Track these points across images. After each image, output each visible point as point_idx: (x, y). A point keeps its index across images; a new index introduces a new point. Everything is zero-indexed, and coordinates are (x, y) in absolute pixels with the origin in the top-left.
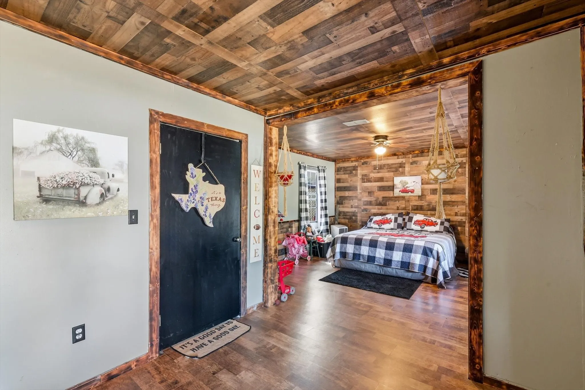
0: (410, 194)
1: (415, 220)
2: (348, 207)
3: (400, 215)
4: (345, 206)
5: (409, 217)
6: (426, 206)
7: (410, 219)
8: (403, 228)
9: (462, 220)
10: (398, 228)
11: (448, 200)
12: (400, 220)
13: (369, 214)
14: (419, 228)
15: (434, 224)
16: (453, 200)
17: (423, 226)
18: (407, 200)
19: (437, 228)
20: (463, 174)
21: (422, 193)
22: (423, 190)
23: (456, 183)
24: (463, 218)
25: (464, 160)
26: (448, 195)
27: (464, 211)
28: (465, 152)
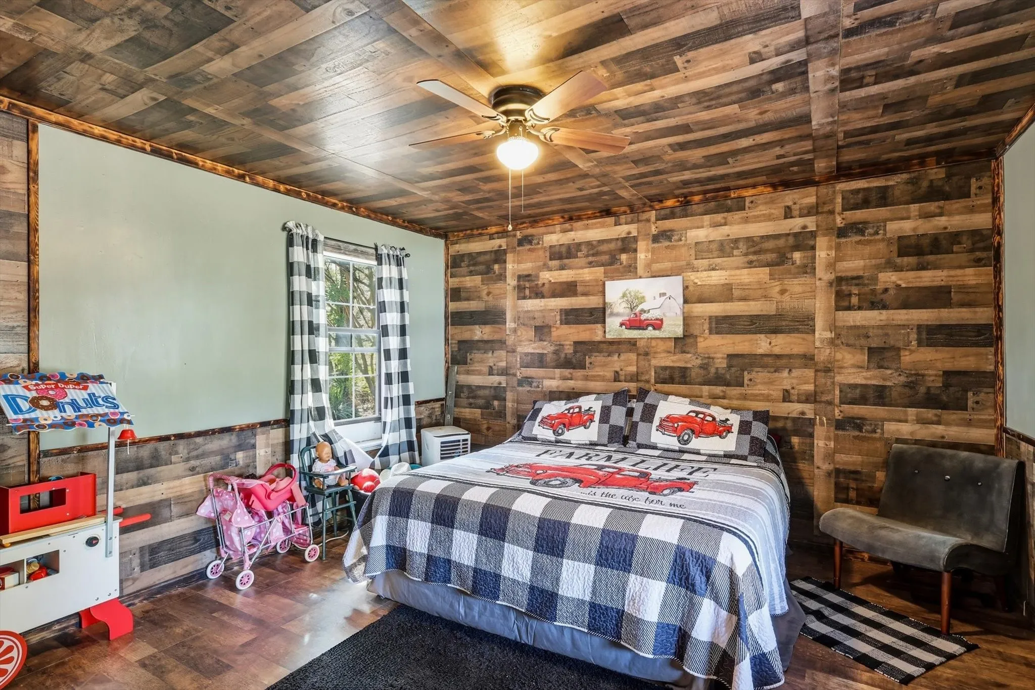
0: (650, 332)
1: (664, 416)
3: (621, 397)
4: (473, 371)
5: (646, 405)
6: (697, 370)
7: (649, 413)
8: (625, 441)
9: (803, 413)
10: (611, 440)
11: (760, 351)
12: (618, 416)
13: (537, 392)
14: (672, 442)
15: (720, 429)
16: (777, 351)
17: (686, 437)
18: (641, 351)
19: (729, 443)
20: (808, 269)
21: (685, 330)
22: (687, 320)
23: (786, 297)
24: (808, 410)
25: (811, 223)
26: (762, 336)
27: (810, 387)
28: (812, 200)
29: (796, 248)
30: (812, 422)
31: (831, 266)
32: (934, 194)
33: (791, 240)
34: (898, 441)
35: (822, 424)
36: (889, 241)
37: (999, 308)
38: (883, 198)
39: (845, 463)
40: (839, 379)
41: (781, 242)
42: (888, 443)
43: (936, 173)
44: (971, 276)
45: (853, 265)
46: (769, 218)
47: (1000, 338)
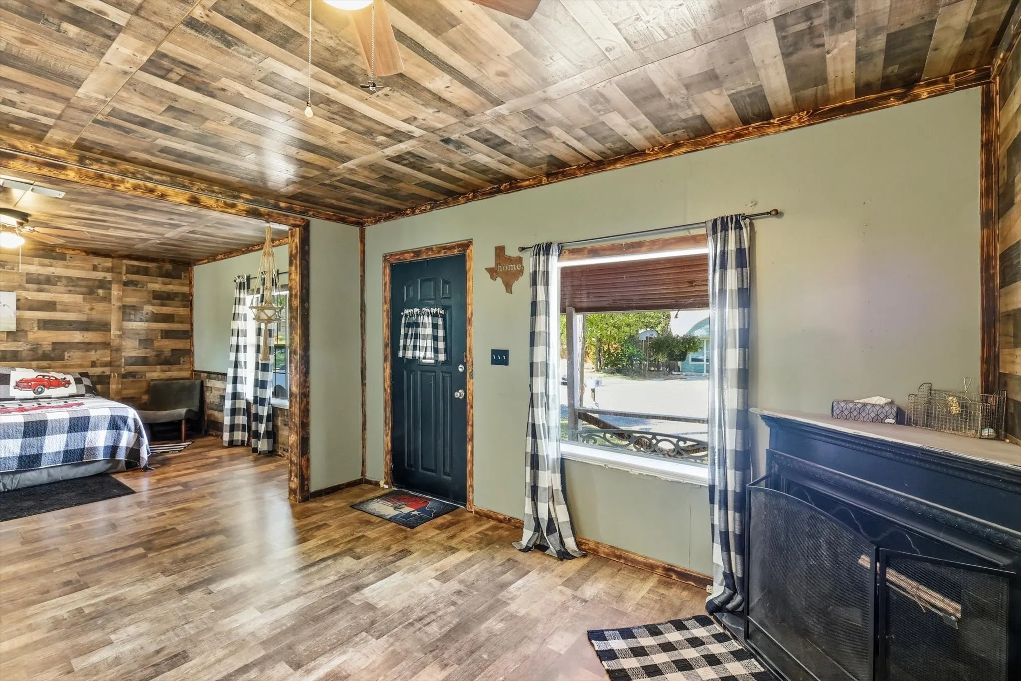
1: (18, 379)
6: (27, 352)
7: (5, 379)
9: (104, 372)
11: (76, 341)
14: (29, 394)
15: (63, 383)
16: (87, 340)
17: (40, 390)
19: (71, 389)
20: (107, 299)
21: (17, 327)
22: (19, 321)
23: (94, 312)
24: (107, 370)
25: (109, 276)
26: (78, 332)
27: (108, 359)
28: (109, 265)
29: (100, 287)
30: (109, 377)
31: (120, 299)
32: (167, 275)
33: (97, 283)
34: (152, 380)
35: (114, 376)
36: (149, 292)
37: (192, 325)
38: (146, 272)
39: (127, 394)
40: (124, 354)
41: (90, 283)
42: (148, 383)
43: (168, 267)
44: (182, 311)
45: (131, 300)
46: (83, 268)
47: (192, 336)
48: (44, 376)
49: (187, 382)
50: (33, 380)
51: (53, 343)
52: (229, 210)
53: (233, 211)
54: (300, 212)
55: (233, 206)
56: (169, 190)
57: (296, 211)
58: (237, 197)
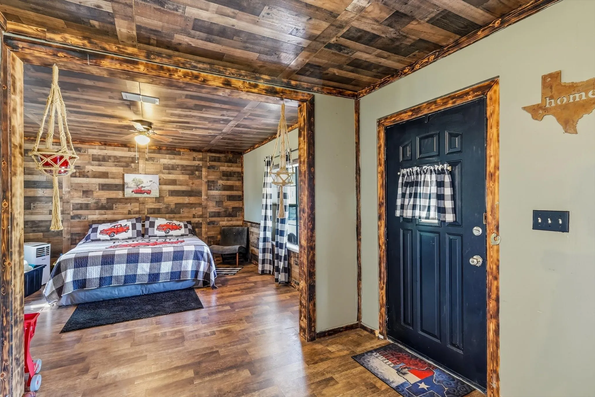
0: (145, 195)
1: (158, 225)
2: (42, 214)
3: (138, 220)
4: (37, 213)
5: (150, 222)
6: (164, 209)
7: (152, 225)
8: (143, 235)
9: (199, 221)
10: (138, 236)
11: (186, 202)
12: (139, 226)
13: (89, 221)
15: (178, 228)
16: (191, 202)
17: (168, 231)
18: (141, 202)
19: (182, 231)
20: (200, 177)
21: (160, 195)
22: (160, 191)
23: (194, 185)
24: (200, 220)
25: (201, 163)
26: (187, 197)
27: (201, 213)
28: (201, 156)
29: (197, 170)
30: (201, 223)
31: (206, 177)
32: (230, 161)
33: (195, 168)
34: (223, 226)
35: (204, 224)
36: (220, 172)
37: (243, 192)
38: (218, 160)
39: (210, 235)
40: (208, 210)
41: (192, 168)
42: (220, 227)
43: (230, 156)
44: (238, 183)
45: (212, 177)
46: (188, 159)
47: (243, 199)
48: (170, 223)
49: (240, 228)
50: (165, 225)
51: (176, 204)
52: (253, 90)
53: (256, 90)
54: (307, 88)
55: (256, 86)
56: (209, 76)
57: (304, 88)
58: (257, 79)
